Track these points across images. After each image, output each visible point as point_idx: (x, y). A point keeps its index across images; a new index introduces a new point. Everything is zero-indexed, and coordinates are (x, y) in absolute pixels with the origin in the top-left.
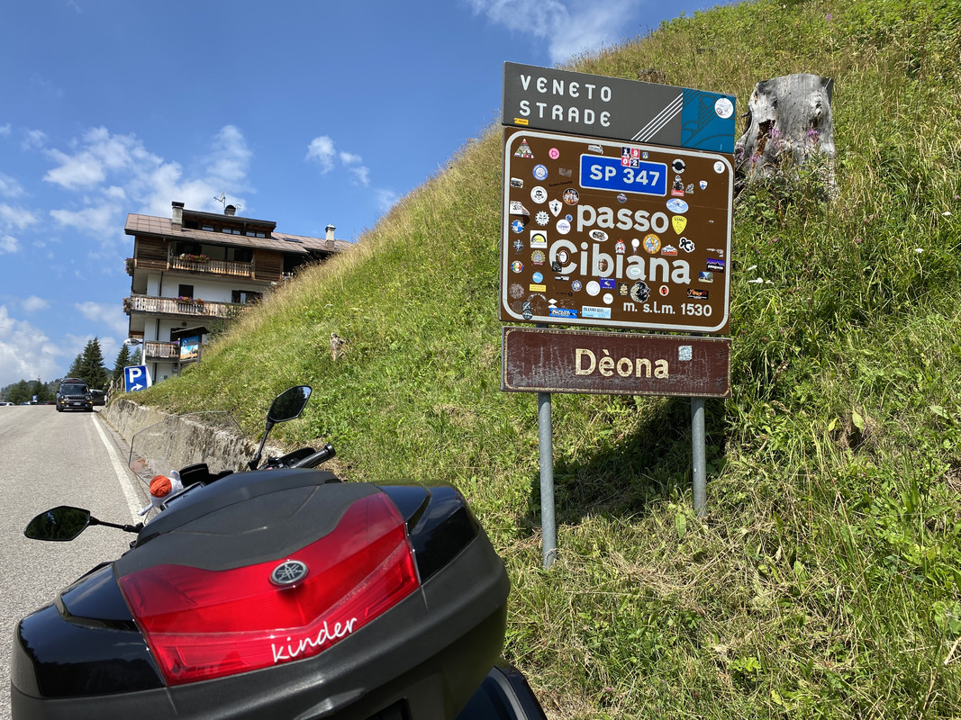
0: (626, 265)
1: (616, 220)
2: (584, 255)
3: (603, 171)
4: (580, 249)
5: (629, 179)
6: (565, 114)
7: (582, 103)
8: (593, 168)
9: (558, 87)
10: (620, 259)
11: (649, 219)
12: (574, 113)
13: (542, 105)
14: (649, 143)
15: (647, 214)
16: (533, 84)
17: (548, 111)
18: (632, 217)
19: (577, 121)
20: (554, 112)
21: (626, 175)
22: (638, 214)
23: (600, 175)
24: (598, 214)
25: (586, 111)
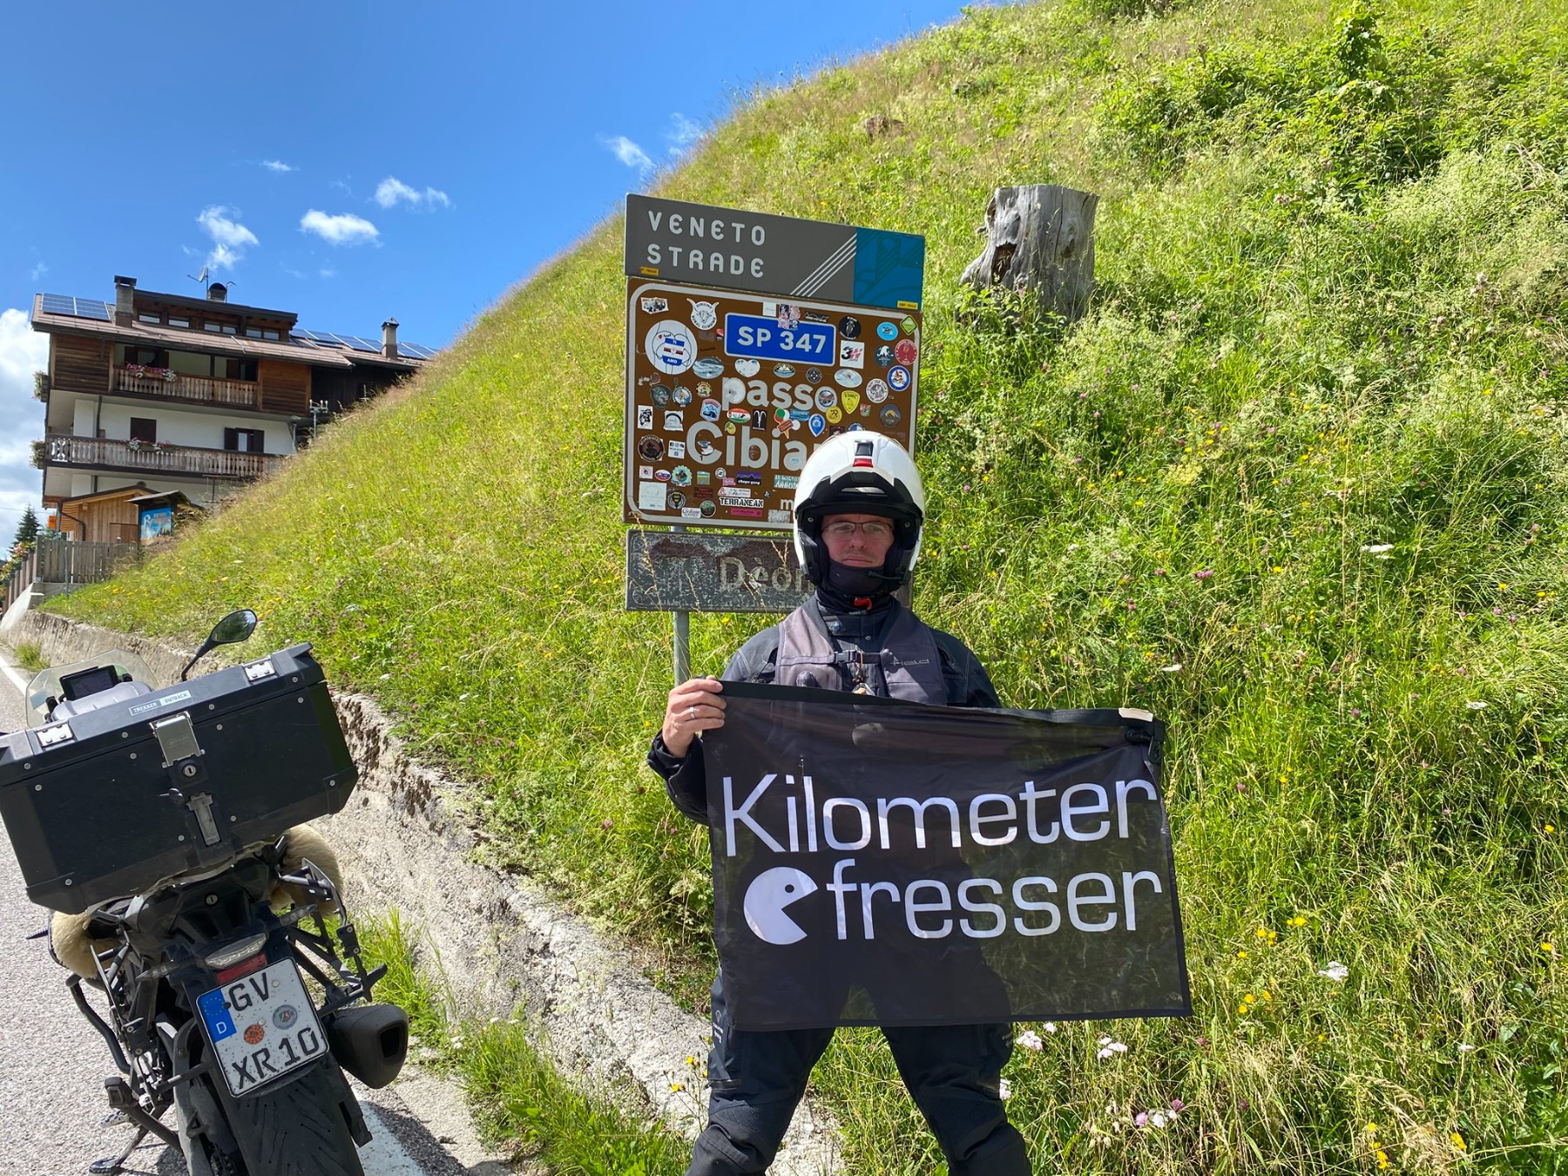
0: (783, 452)
1: (771, 396)
2: (731, 441)
3: (754, 335)
4: (726, 434)
5: (787, 344)
6: (706, 261)
7: (727, 247)
8: (742, 331)
9: (696, 226)
10: (776, 444)
11: (812, 395)
12: (717, 260)
13: (676, 250)
14: (814, 299)
15: (809, 389)
16: (664, 223)
17: (684, 257)
18: (791, 393)
19: (721, 270)
20: (692, 259)
21: (783, 340)
22: (799, 388)
23: (751, 341)
24: (748, 389)
25: (733, 258)
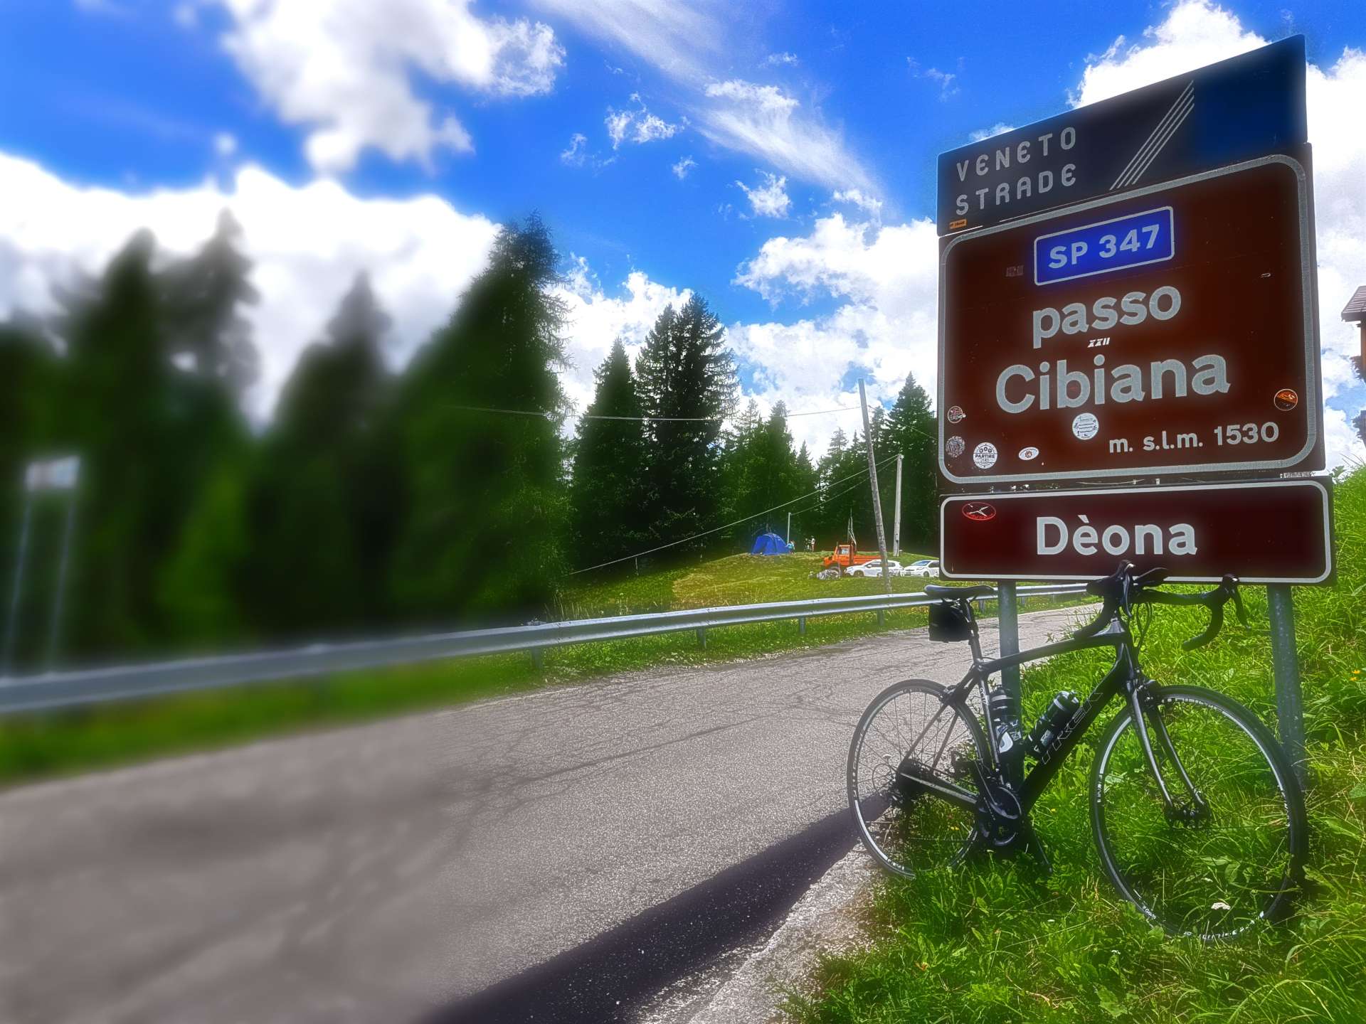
0: (1110, 381)
1: (1091, 318)
3: (1068, 253)
4: (1038, 373)
5: (1108, 251)
6: (1013, 191)
7: (1034, 167)
8: (1053, 255)
9: (1002, 159)
10: (1100, 374)
11: (1146, 302)
12: (1024, 186)
13: (983, 192)
14: (1142, 183)
15: (1142, 296)
16: (972, 169)
17: (990, 196)
18: (1117, 307)
19: (1029, 194)
20: (999, 195)
21: (1103, 248)
22: (1127, 299)
23: (1064, 260)
24: (1063, 316)
25: (1041, 175)
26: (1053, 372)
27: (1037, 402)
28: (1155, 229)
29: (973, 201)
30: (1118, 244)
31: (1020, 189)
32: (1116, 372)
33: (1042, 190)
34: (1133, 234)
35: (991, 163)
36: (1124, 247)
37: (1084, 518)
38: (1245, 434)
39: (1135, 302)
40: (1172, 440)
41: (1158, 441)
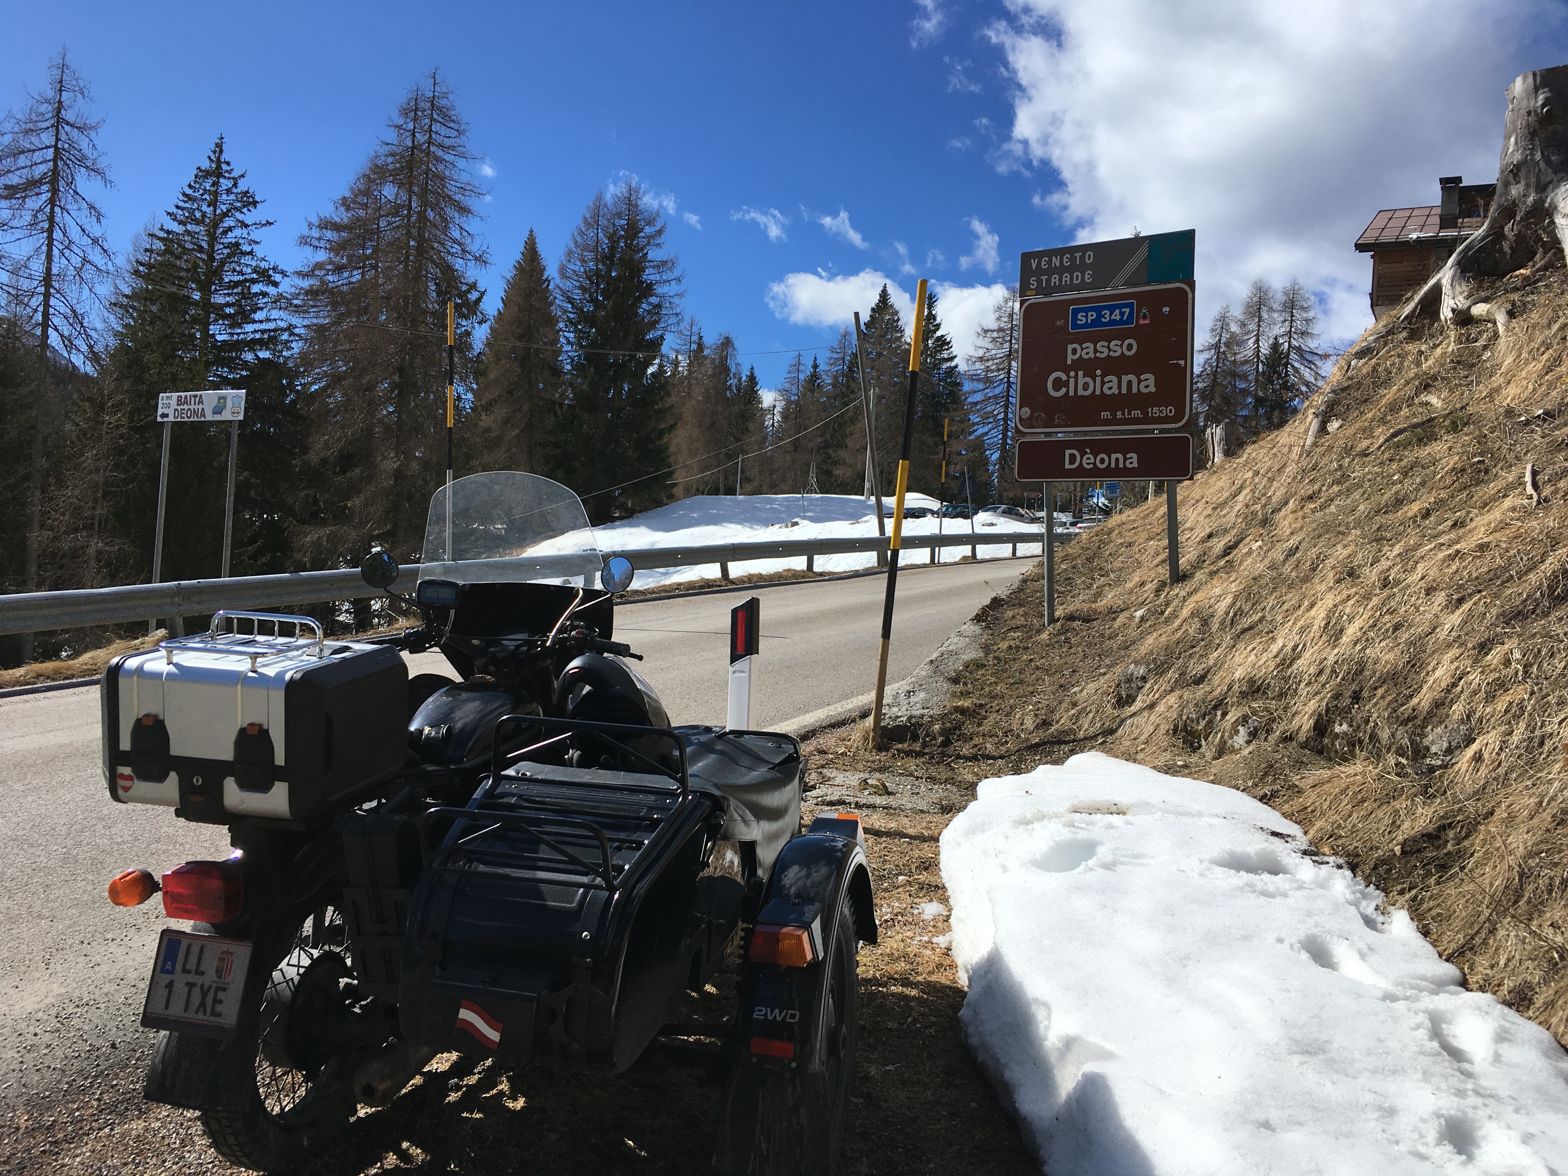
0: (1103, 383)
1: (1096, 351)
2: (1072, 381)
3: (1086, 317)
4: (1069, 377)
5: (1106, 318)
6: (1060, 280)
7: (1071, 270)
8: (1079, 317)
9: (1056, 262)
10: (1098, 379)
11: (1121, 346)
12: (1066, 277)
13: (1044, 278)
14: (1121, 287)
15: (1119, 343)
16: (1039, 264)
17: (1048, 281)
19: (1068, 283)
20: (1053, 280)
21: (1103, 316)
22: (1113, 343)
23: (1084, 319)
24: (1082, 349)
25: (1075, 274)
26: (1076, 377)
27: (1068, 391)
28: (1127, 310)
29: (1040, 282)
30: (1110, 316)
31: (1064, 279)
32: (1106, 379)
33: (1075, 282)
34: (1117, 311)
35: (1050, 262)
36: (1113, 317)
37: (1088, 450)
38: (1160, 412)
39: (1116, 345)
40: (1130, 414)
41: (1123, 414)
